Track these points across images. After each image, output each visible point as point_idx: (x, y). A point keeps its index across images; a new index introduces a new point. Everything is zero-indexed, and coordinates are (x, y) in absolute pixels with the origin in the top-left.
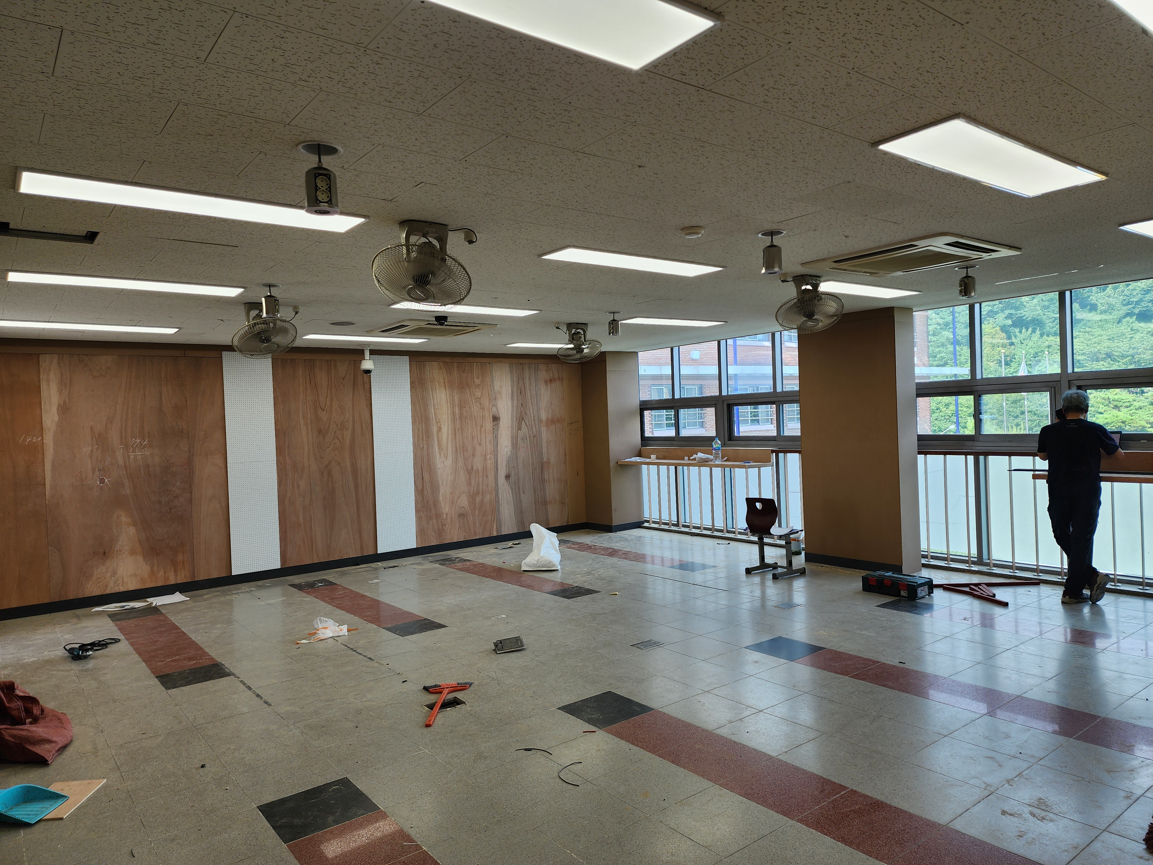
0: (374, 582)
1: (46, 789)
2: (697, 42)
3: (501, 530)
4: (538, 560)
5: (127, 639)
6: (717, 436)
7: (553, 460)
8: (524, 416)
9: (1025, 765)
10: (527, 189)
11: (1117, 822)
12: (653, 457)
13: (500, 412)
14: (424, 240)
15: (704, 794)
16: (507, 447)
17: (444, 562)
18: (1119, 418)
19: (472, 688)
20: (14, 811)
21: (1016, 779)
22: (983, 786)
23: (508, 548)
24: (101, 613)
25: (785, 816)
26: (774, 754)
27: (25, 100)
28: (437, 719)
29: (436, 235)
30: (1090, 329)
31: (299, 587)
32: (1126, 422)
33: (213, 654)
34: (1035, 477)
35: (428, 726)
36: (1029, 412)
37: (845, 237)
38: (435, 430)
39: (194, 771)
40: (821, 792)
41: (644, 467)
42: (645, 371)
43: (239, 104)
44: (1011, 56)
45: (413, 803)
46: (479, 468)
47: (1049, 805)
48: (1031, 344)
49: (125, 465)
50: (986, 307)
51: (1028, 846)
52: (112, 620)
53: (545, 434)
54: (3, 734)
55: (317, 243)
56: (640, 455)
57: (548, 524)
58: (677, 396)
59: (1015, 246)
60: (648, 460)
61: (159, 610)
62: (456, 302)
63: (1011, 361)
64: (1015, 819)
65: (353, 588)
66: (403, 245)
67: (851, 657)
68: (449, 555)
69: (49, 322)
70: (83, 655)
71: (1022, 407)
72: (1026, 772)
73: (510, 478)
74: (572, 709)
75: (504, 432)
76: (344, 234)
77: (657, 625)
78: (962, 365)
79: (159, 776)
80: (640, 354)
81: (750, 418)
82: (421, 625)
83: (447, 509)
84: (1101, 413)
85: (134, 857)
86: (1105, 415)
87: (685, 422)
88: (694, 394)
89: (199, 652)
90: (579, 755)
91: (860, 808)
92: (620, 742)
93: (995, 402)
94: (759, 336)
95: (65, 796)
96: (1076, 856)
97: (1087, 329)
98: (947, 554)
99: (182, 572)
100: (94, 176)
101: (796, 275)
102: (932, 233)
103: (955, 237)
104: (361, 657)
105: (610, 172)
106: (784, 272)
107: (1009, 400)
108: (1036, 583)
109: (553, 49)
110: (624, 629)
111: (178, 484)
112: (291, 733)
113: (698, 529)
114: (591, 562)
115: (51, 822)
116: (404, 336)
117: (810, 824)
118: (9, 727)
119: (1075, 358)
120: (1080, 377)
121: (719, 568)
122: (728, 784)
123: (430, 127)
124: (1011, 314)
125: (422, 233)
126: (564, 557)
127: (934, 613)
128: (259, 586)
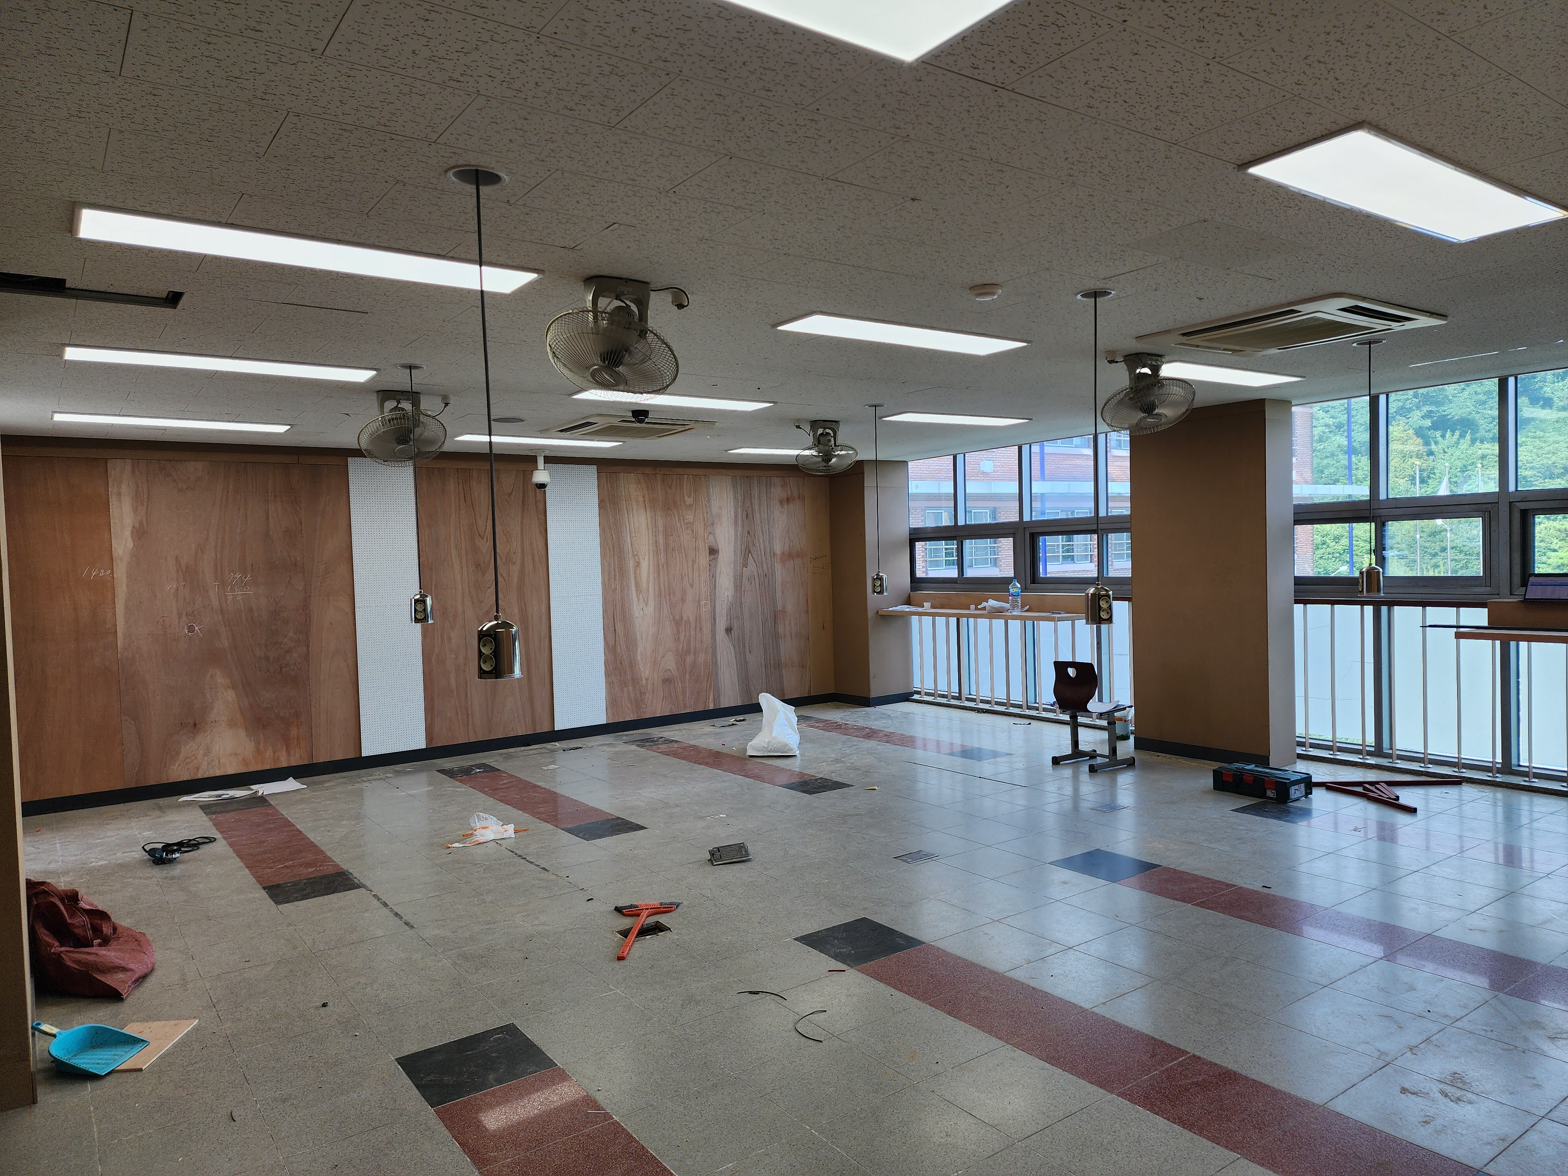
0: (549, 768)
1: (120, 1031)
2: (995, 22)
3: (719, 701)
4: (769, 742)
5: (225, 838)
6: (1015, 577)
7: (790, 608)
8: (751, 549)
9: (1435, 1028)
10: (758, 232)
11: (1561, 1106)
12: (927, 605)
13: (718, 542)
14: (617, 303)
15: (992, 1056)
16: (728, 589)
17: (643, 742)
19: (679, 909)
20: (81, 1059)
21: (1422, 1046)
22: (1377, 1054)
23: (730, 725)
24: (190, 804)
25: (1101, 1087)
26: (1087, 1006)
27: (84, 110)
28: (633, 949)
29: (633, 297)
30: (1542, 433)
31: (450, 773)
33: (338, 860)
34: (1459, 636)
35: (621, 958)
36: (1452, 548)
37: (1199, 300)
38: (631, 565)
39: (313, 1011)
40: (1152, 1056)
41: (915, 619)
42: (917, 487)
43: (369, 113)
44: (1439, 39)
45: (600, 1059)
46: (691, 619)
47: (1468, 1081)
48: (1458, 453)
49: (221, 609)
50: (1396, 400)
51: (1435, 1135)
52: (205, 813)
53: (780, 573)
54: (63, 959)
55: (473, 308)
56: (908, 602)
57: (783, 694)
58: (961, 522)
59: (1437, 312)
60: (920, 610)
61: (267, 801)
62: (660, 390)
63: (1429, 477)
64: (1418, 1100)
65: (521, 776)
66: (590, 311)
67: (1196, 878)
68: (650, 733)
69: (119, 415)
70: (167, 857)
71: (1442, 541)
72: (1437, 1036)
73: (732, 631)
74: (814, 941)
75: (724, 570)
76: (510, 295)
77: (930, 830)
78: (1359, 481)
79: (268, 1016)
80: (911, 465)
81: (1061, 554)
82: (612, 826)
83: (647, 672)
84: (1555, 551)
85: (235, 1121)
86: (1560, 554)
87: (972, 559)
88: (984, 519)
89: (319, 857)
90: (823, 1002)
91: (1204, 1081)
92: (878, 985)
93: (1404, 535)
94: (1076, 441)
95: (145, 1041)
96: (1503, 1151)
97: (1538, 433)
98: (1332, 741)
99: (297, 750)
100: (177, 215)
101: (1128, 353)
102: (1320, 293)
103: (1353, 299)
104: (532, 867)
105: (873, 207)
106: (1111, 349)
107: (1424, 532)
108: (1457, 782)
109: (794, 33)
110: (885, 835)
111: (291, 634)
112: (440, 964)
113: (988, 703)
114: (840, 746)
115: (128, 1074)
116: (589, 437)
117: (1136, 1100)
118: (72, 949)
119: (1519, 474)
120: (1525, 498)
121: (1016, 757)
122: (1024, 1044)
123: (627, 145)
124: (1431, 411)
125: (614, 294)
126: (804, 738)
127: (1312, 820)
128: (397, 771)
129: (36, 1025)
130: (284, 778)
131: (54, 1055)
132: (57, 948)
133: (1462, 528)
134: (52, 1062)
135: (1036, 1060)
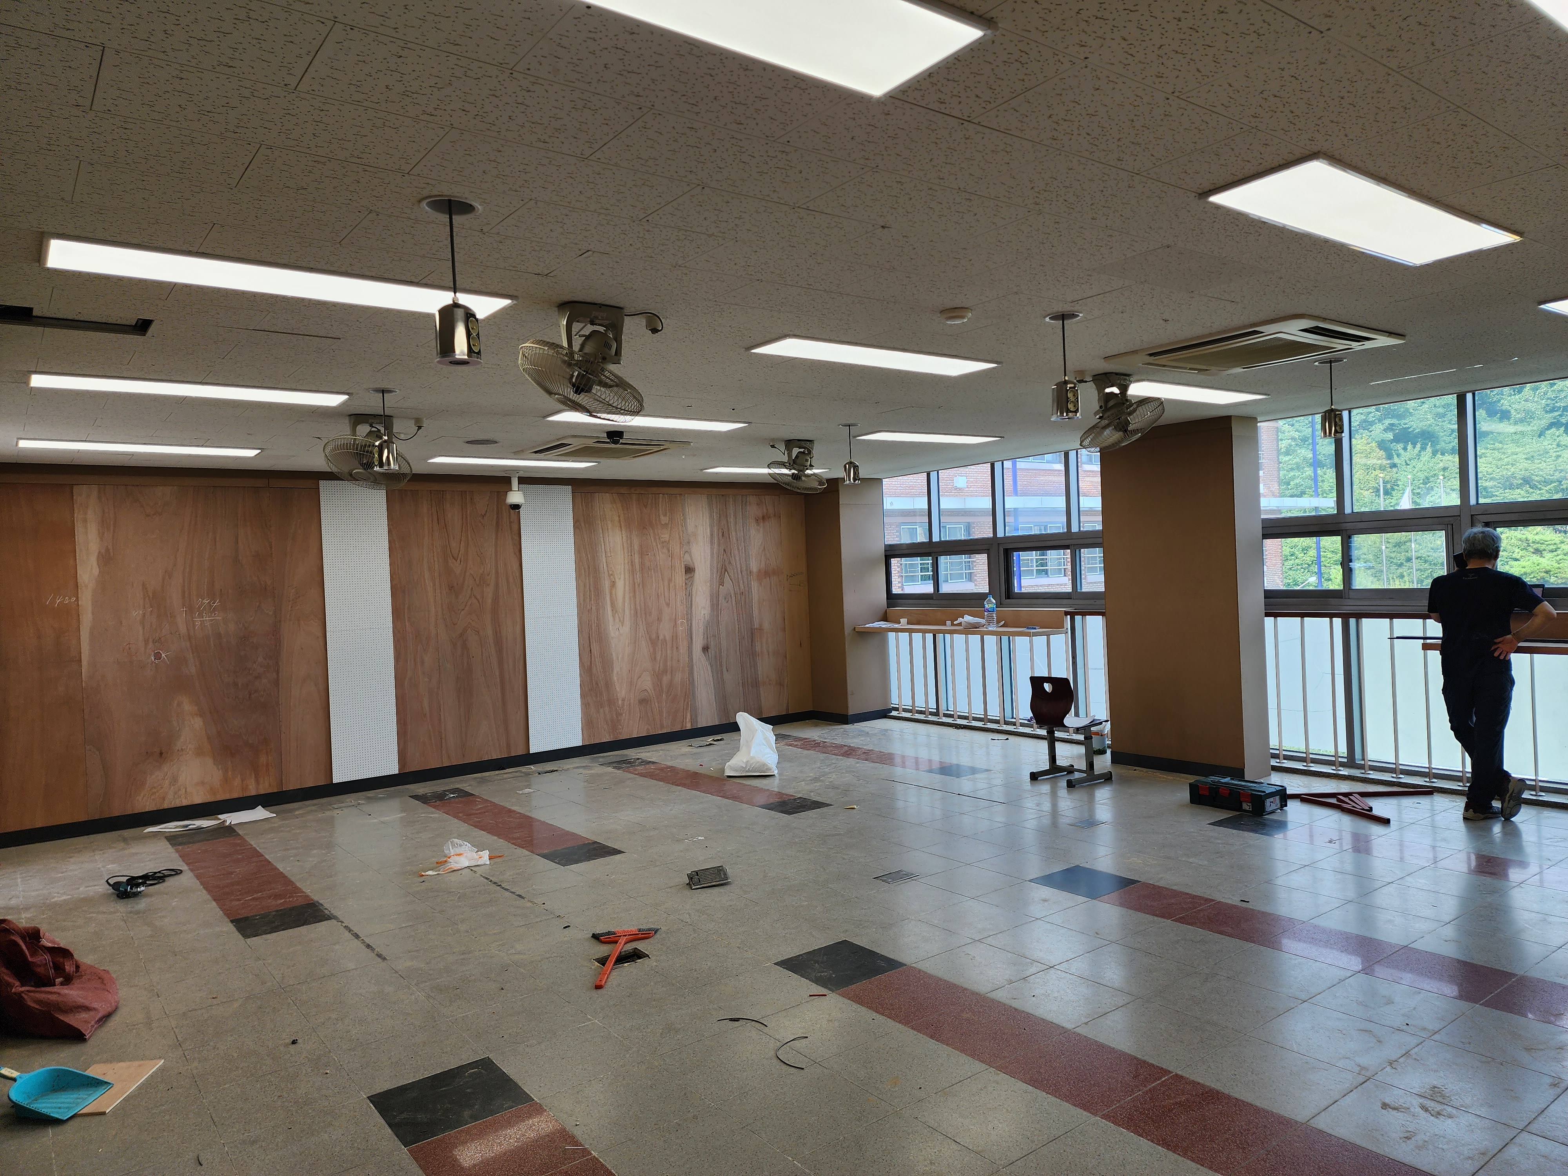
0: (524, 792)
1: (82, 1073)
2: (959, 58)
3: (697, 721)
4: (748, 762)
5: (192, 870)
6: (990, 593)
7: (766, 626)
8: (727, 566)
9: (1414, 1041)
10: (731, 259)
11: (1540, 1118)
12: (903, 621)
13: (695, 561)
14: (592, 328)
15: (975, 1080)
16: (704, 608)
17: (619, 764)
18: (1541, 566)
19: (657, 936)
20: (42, 1103)
21: (1401, 1060)
22: (1357, 1069)
23: (707, 745)
24: (156, 835)
25: (1085, 1110)
26: (1069, 1026)
27: (54, 143)
28: (611, 977)
30: (1500, 445)
31: (423, 799)
32: (1550, 571)
33: (308, 891)
34: (1426, 647)
35: (598, 987)
36: (1417, 558)
37: (1163, 322)
38: (607, 586)
39: (282, 1048)
40: (1135, 1077)
41: (892, 635)
42: (892, 504)
43: (342, 146)
44: (1389, 75)
45: (578, 1092)
46: (667, 638)
47: (1447, 1095)
48: (1420, 465)
49: (189, 635)
50: (1358, 416)
51: (1417, 1151)
52: (171, 844)
53: (757, 591)
54: (24, 999)
56: (885, 618)
57: (761, 713)
58: (936, 539)
59: (1395, 332)
60: (896, 626)
61: (235, 831)
63: (1393, 489)
64: (1399, 1115)
65: (496, 800)
66: (563, 335)
67: (1175, 894)
68: (627, 755)
69: (85, 441)
70: (132, 891)
71: (1407, 552)
72: (1416, 1050)
73: (709, 650)
74: (794, 965)
75: (700, 589)
77: (909, 850)
78: (1325, 494)
79: (235, 1055)
80: (885, 482)
81: (1035, 568)
82: (589, 850)
83: (624, 692)
84: (1516, 560)
85: (201, 1165)
86: (1522, 563)
87: (947, 574)
88: (959, 535)
89: (288, 888)
90: (804, 1028)
91: (1187, 1100)
92: (859, 1010)
93: (1370, 546)
94: (1048, 457)
95: (108, 1083)
96: (1484, 1165)
97: (1497, 445)
98: (1305, 753)
99: (266, 778)
100: (147, 244)
101: (1097, 373)
102: (1282, 314)
103: (1313, 320)
104: (507, 894)
105: (844, 234)
106: (1081, 369)
107: (1389, 542)
108: (1429, 792)
109: (764, 69)
110: (865, 855)
111: (260, 659)
112: (413, 997)
113: (965, 719)
114: (819, 765)
115: (89, 1118)
116: (563, 458)
117: (1119, 1122)
118: (33, 989)
119: (1479, 485)
120: (1486, 510)
121: (995, 773)
122: (1007, 1067)
123: (600, 176)
124: (1392, 425)
125: (589, 320)
126: (782, 758)
127: (1288, 832)
128: (369, 798)
130: (251, 806)
131: (14, 1100)
132: (18, 988)
133: (1426, 538)
134: (12, 1107)
135: (1020, 1083)
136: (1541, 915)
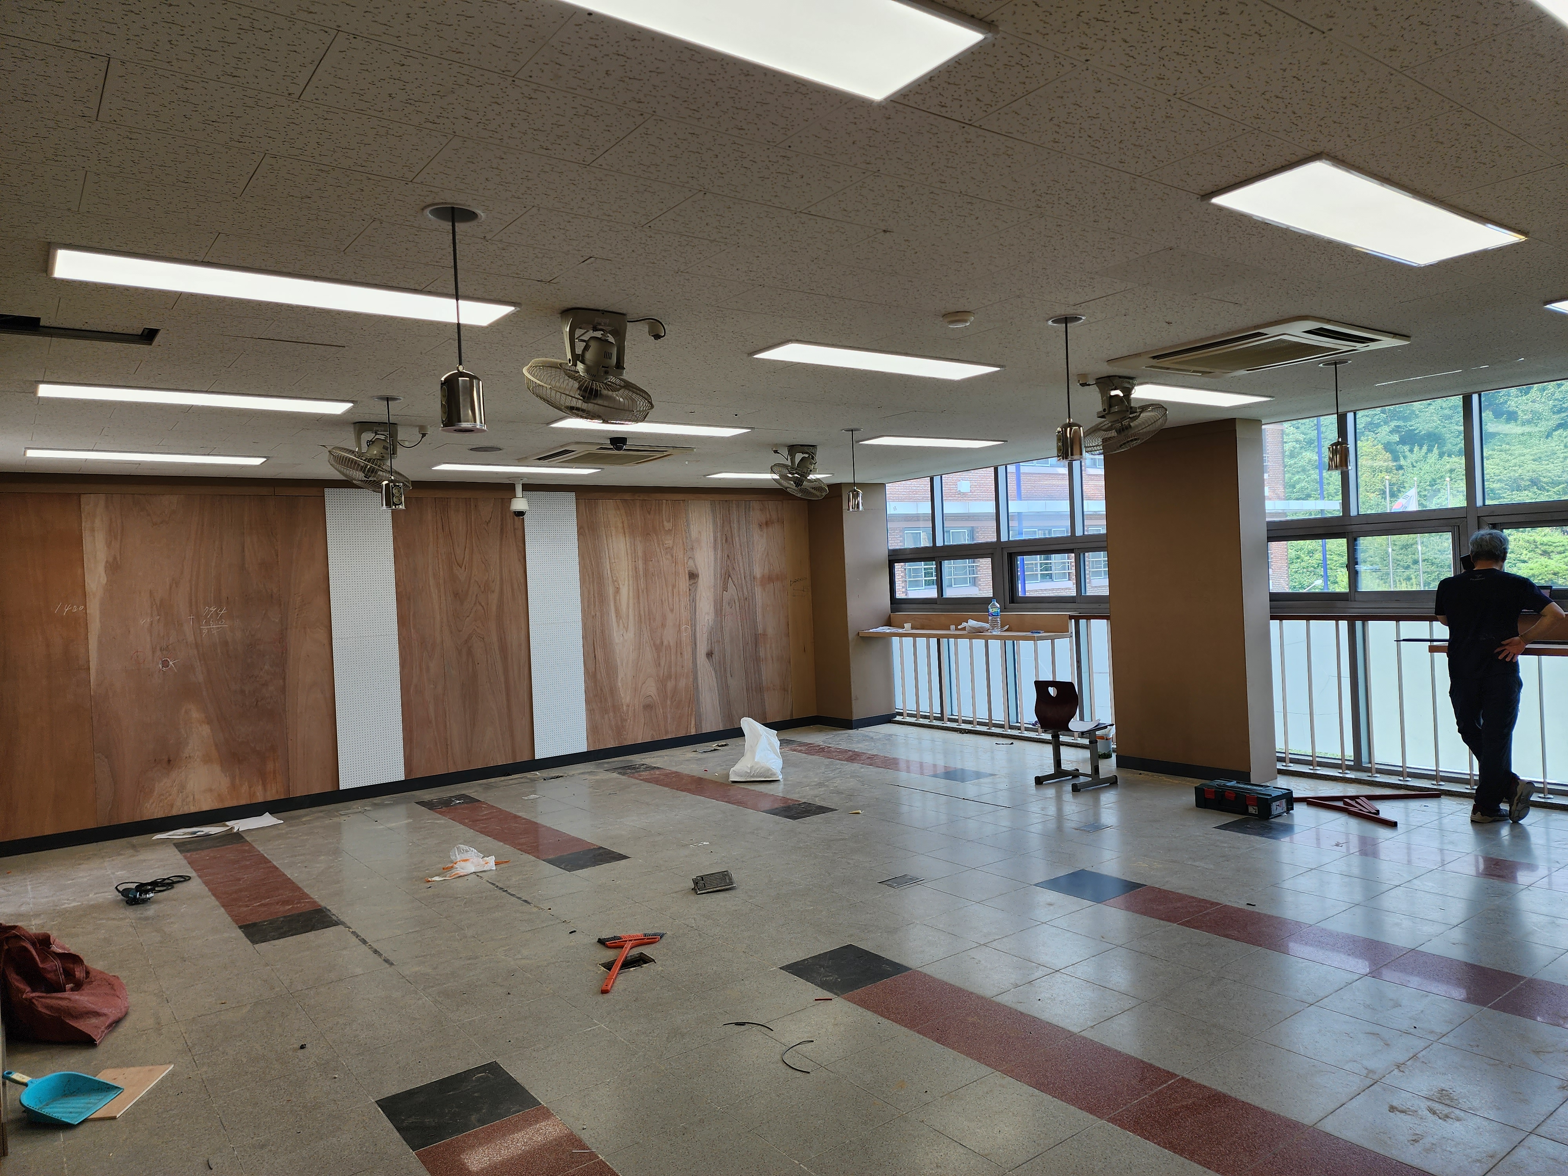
0: (530, 798)
1: (92, 1078)
2: (960, 62)
3: (701, 726)
4: (751, 767)
5: (200, 877)
6: (994, 597)
7: (770, 631)
8: (731, 573)
9: (1421, 1044)
10: (733, 265)
11: (1548, 1121)
12: (908, 626)
13: (698, 567)
15: (981, 1083)
16: (708, 614)
17: (624, 770)
18: (1549, 568)
19: (663, 940)
20: (53, 1108)
21: (1408, 1063)
22: (1365, 1072)
23: (711, 751)
24: (165, 842)
25: (1091, 1113)
26: (1075, 1029)
27: (61, 153)
28: (617, 982)
29: (610, 328)
30: (1507, 446)
31: (429, 805)
32: (1558, 573)
33: (315, 897)
34: (1432, 649)
35: (604, 992)
36: (1424, 561)
37: (1167, 324)
38: (611, 592)
39: (290, 1053)
40: (1141, 1080)
41: (895, 640)
42: (895, 508)
43: (346, 154)
44: (1392, 75)
45: (584, 1096)
46: (671, 644)
47: (1455, 1098)
48: (1426, 467)
49: (196, 643)
50: (1363, 417)
51: (1425, 1154)
52: (179, 851)
53: (760, 597)
54: (35, 1005)
55: (451, 341)
56: (889, 623)
57: (766, 718)
58: (939, 543)
59: (1400, 333)
60: (900, 631)
61: (243, 837)
63: (1399, 491)
64: (1407, 1118)
65: (502, 806)
66: (567, 341)
67: (1181, 897)
68: (631, 761)
69: (92, 450)
70: (141, 897)
71: (1414, 554)
72: (1423, 1053)
73: (713, 656)
74: (799, 969)
75: (704, 594)
76: (486, 328)
77: (915, 854)
78: (1330, 497)
79: (245, 1060)
80: (888, 486)
81: (1039, 573)
82: (594, 856)
83: (628, 698)
84: (1524, 562)
85: (211, 1169)
86: (1530, 565)
87: (951, 579)
88: (962, 539)
89: (296, 894)
90: (810, 1032)
91: (1194, 1104)
92: (865, 1014)
93: (1376, 548)
94: (1052, 461)
95: (119, 1088)
96: (1492, 1168)
97: (1504, 446)
98: (1312, 756)
99: (273, 785)
100: (153, 254)
101: (1100, 376)
102: (1286, 316)
103: (1317, 321)
104: (513, 899)
105: (846, 239)
106: (1083, 373)
107: (1396, 545)
108: (1435, 795)
109: (765, 74)
110: (870, 859)
111: (267, 667)
112: (420, 1002)
113: (970, 723)
114: (823, 770)
115: (100, 1123)
116: (567, 464)
117: (1126, 1125)
118: (44, 994)
119: (1486, 486)
120: (1493, 512)
121: (999, 777)
122: (1012, 1071)
123: (602, 182)
124: (1398, 427)
125: (592, 326)
126: (786, 763)
127: (1294, 836)
128: (375, 804)
129: (7, 1074)
130: (260, 814)
131: (26, 1105)
132: (29, 993)
133: (1433, 541)
134: (24, 1112)
135: (1026, 1087)
136: (1549, 918)
